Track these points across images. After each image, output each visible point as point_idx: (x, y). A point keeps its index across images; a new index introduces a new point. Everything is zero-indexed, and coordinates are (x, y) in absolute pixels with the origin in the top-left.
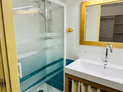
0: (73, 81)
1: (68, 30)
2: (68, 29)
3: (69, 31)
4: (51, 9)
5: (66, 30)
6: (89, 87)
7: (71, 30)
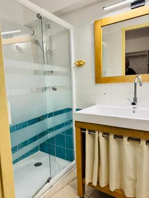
0: (87, 132)
1: (77, 64)
2: (77, 62)
3: (79, 65)
4: (50, 35)
5: (75, 64)
6: (111, 137)
7: (81, 63)
